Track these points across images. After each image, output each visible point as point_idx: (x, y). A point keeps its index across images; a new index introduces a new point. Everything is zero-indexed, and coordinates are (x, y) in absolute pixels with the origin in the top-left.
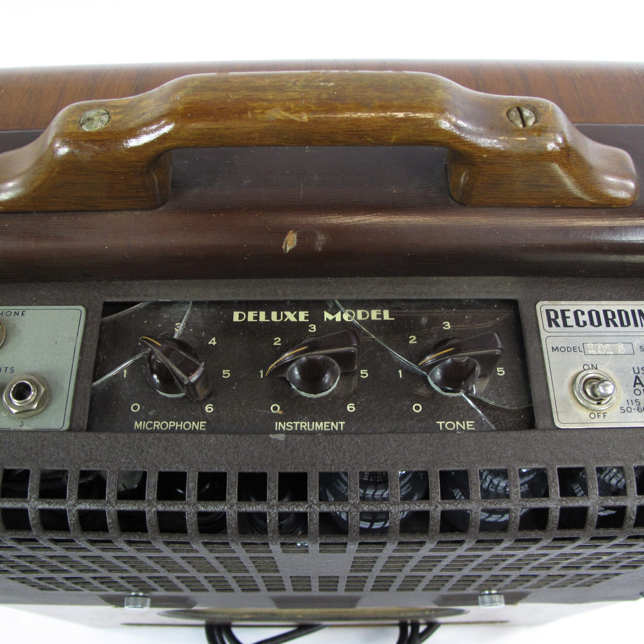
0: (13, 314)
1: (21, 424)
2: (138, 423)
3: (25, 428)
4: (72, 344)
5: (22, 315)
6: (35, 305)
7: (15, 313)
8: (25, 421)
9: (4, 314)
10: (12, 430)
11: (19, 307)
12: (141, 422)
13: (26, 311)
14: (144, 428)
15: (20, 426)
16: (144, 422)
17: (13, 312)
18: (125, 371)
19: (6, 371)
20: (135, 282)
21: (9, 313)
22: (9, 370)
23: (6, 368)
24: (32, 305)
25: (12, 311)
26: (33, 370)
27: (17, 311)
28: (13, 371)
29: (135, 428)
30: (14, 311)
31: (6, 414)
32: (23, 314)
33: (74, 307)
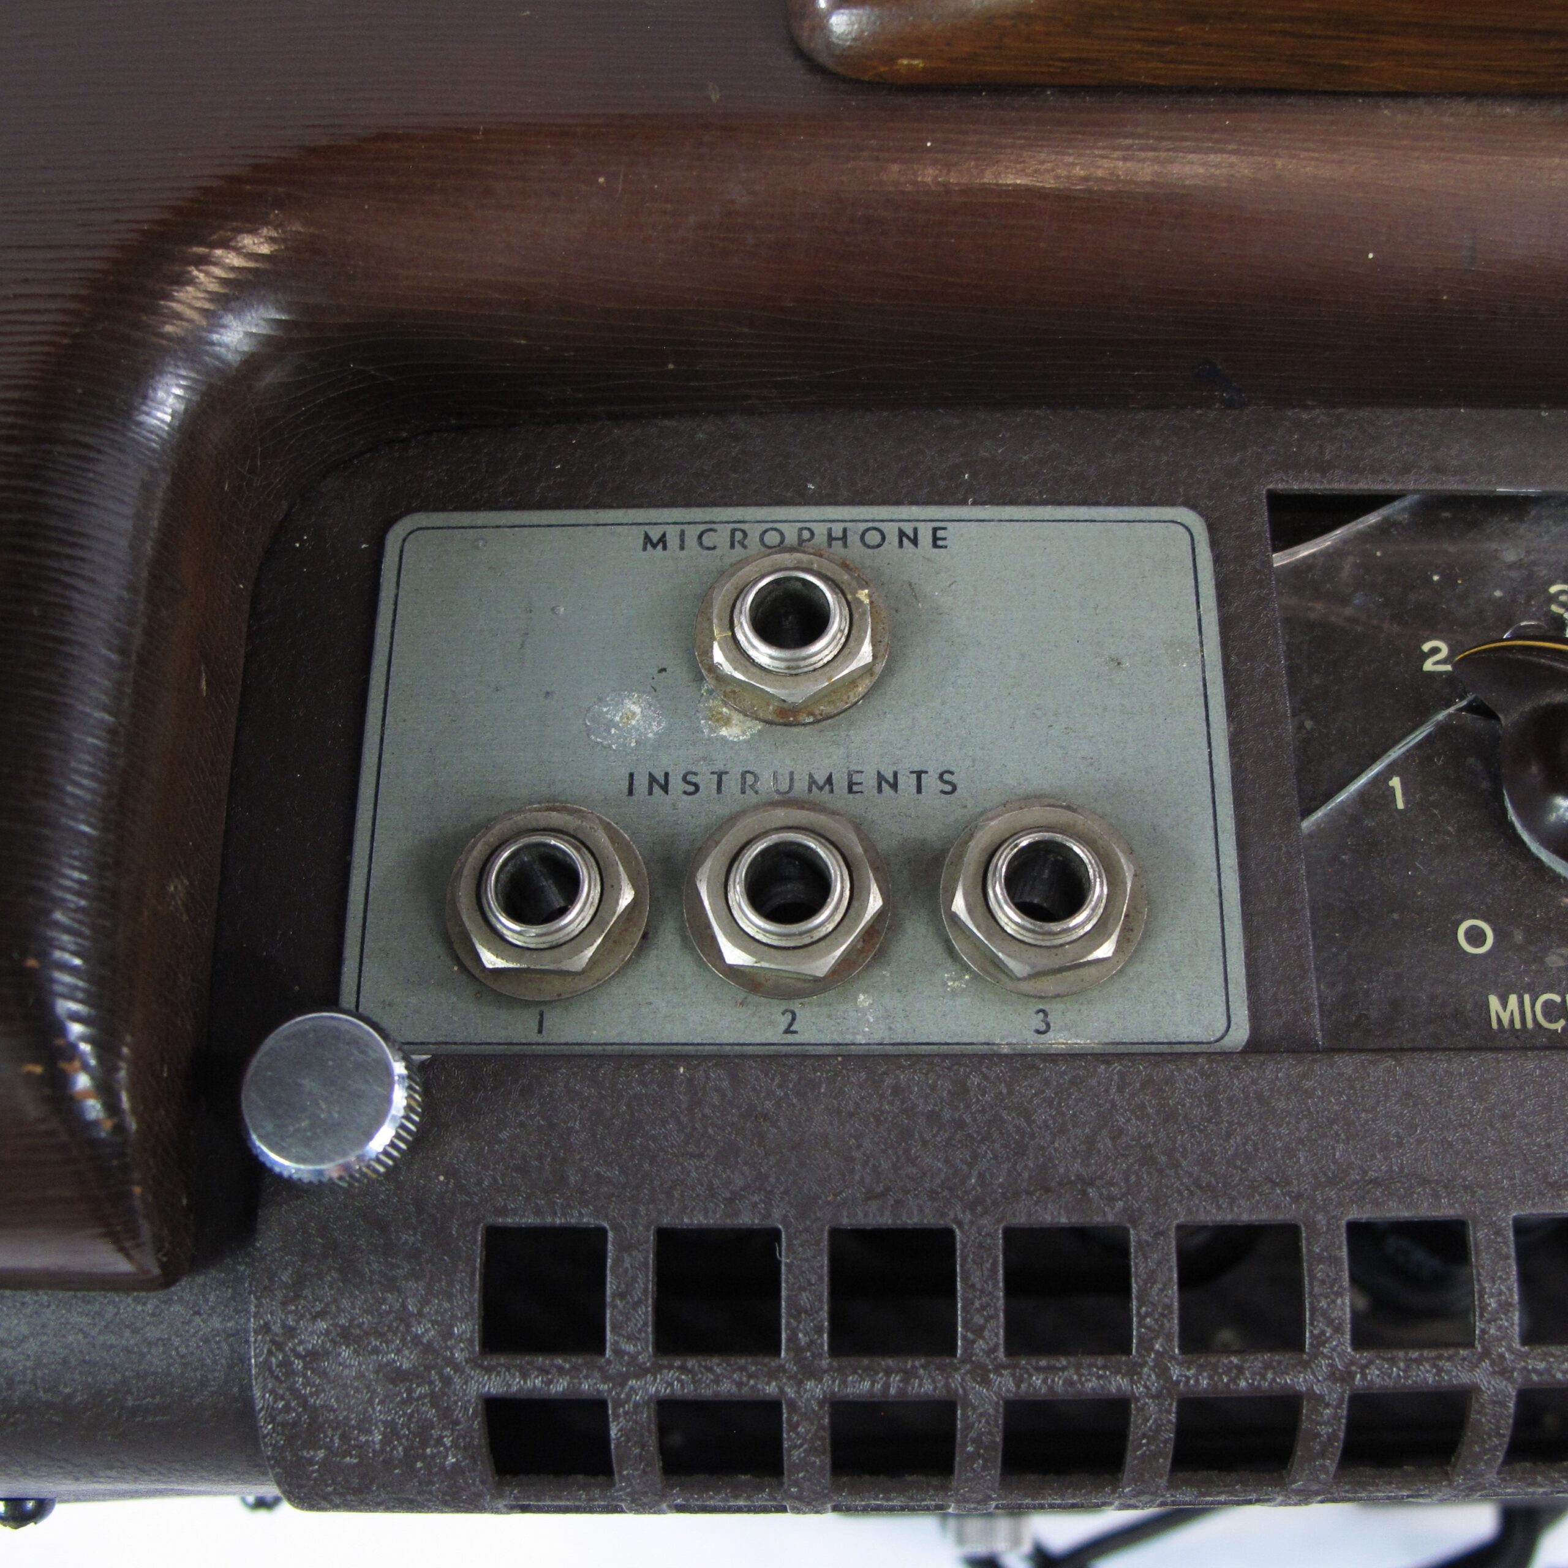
0: (893, 538)
1: (1037, 1022)
2: (1504, 1005)
3: (1059, 1039)
4: (1188, 670)
5: (935, 546)
6: (974, 503)
7: (902, 534)
8: (1056, 1011)
9: (854, 539)
10: (1006, 1050)
11: (916, 511)
12: (1513, 999)
13: (949, 525)
14: (1530, 1024)
15: (1038, 1032)
16: (1527, 998)
17: (891, 530)
18: (1395, 782)
19: (919, 790)
20: (1379, 411)
21: (873, 538)
22: (931, 781)
23: (919, 774)
24: (963, 502)
25: (886, 527)
26: (1040, 780)
27: (908, 529)
28: (954, 789)
29: (1495, 1025)
30: (895, 526)
31: (960, 978)
32: (935, 539)
33: (1154, 512)
